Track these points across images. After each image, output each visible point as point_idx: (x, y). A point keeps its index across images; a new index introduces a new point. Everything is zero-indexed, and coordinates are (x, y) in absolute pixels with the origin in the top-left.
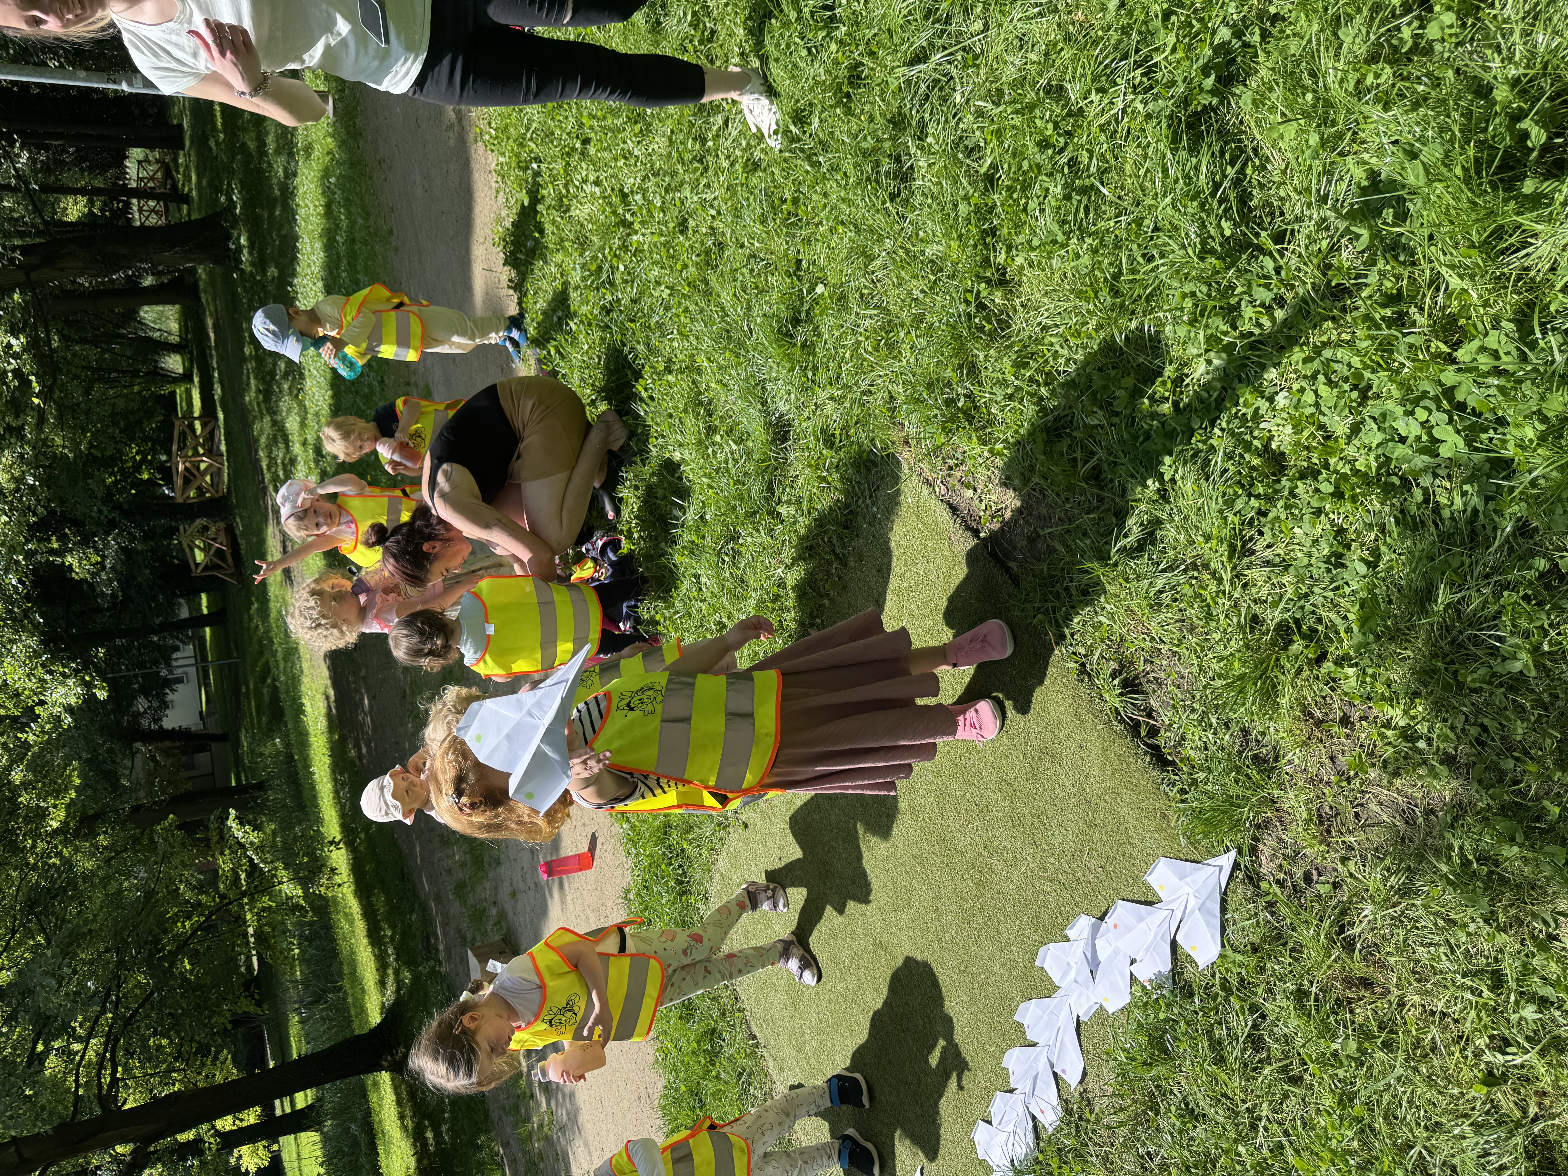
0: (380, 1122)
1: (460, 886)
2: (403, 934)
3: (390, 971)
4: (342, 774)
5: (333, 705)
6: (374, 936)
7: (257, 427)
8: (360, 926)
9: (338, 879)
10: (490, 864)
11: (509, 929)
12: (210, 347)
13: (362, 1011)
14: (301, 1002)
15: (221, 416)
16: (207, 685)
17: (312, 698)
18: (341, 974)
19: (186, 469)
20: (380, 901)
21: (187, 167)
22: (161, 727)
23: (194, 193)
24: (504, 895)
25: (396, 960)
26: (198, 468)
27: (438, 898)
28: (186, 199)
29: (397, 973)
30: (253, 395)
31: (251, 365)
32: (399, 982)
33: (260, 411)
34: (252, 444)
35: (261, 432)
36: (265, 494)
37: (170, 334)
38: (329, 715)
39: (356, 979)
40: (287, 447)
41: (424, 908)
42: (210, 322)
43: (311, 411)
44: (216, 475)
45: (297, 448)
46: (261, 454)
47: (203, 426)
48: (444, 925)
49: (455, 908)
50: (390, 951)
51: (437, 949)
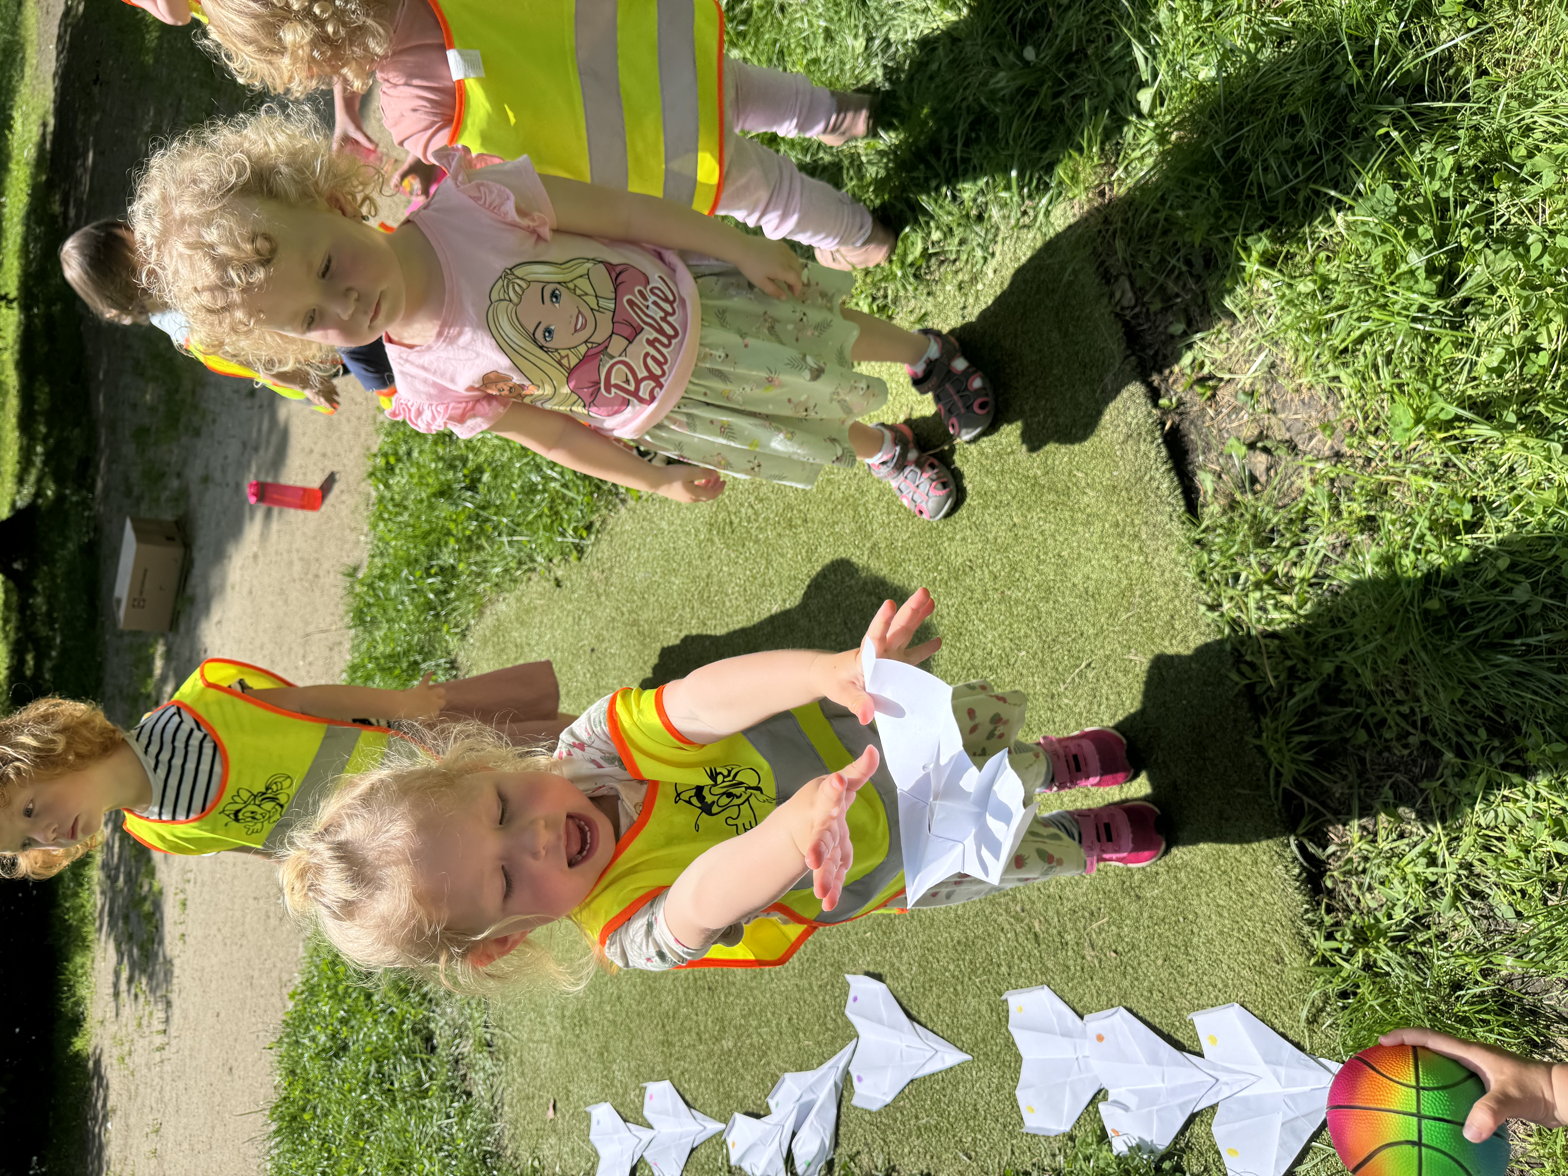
1: (141, 433)
2: (60, 443)
3: (34, 471)
4: (39, 223)
5: (49, 138)
6: (26, 423)
10: (187, 429)
11: (186, 514)
17: (26, 116)
20: (43, 394)
24: (194, 473)
25: (45, 463)
27: (112, 427)
29: (39, 480)
32: (39, 493)
38: (41, 146)
41: (92, 429)
48: (110, 462)
49: (129, 450)
50: (39, 449)
51: (94, 481)
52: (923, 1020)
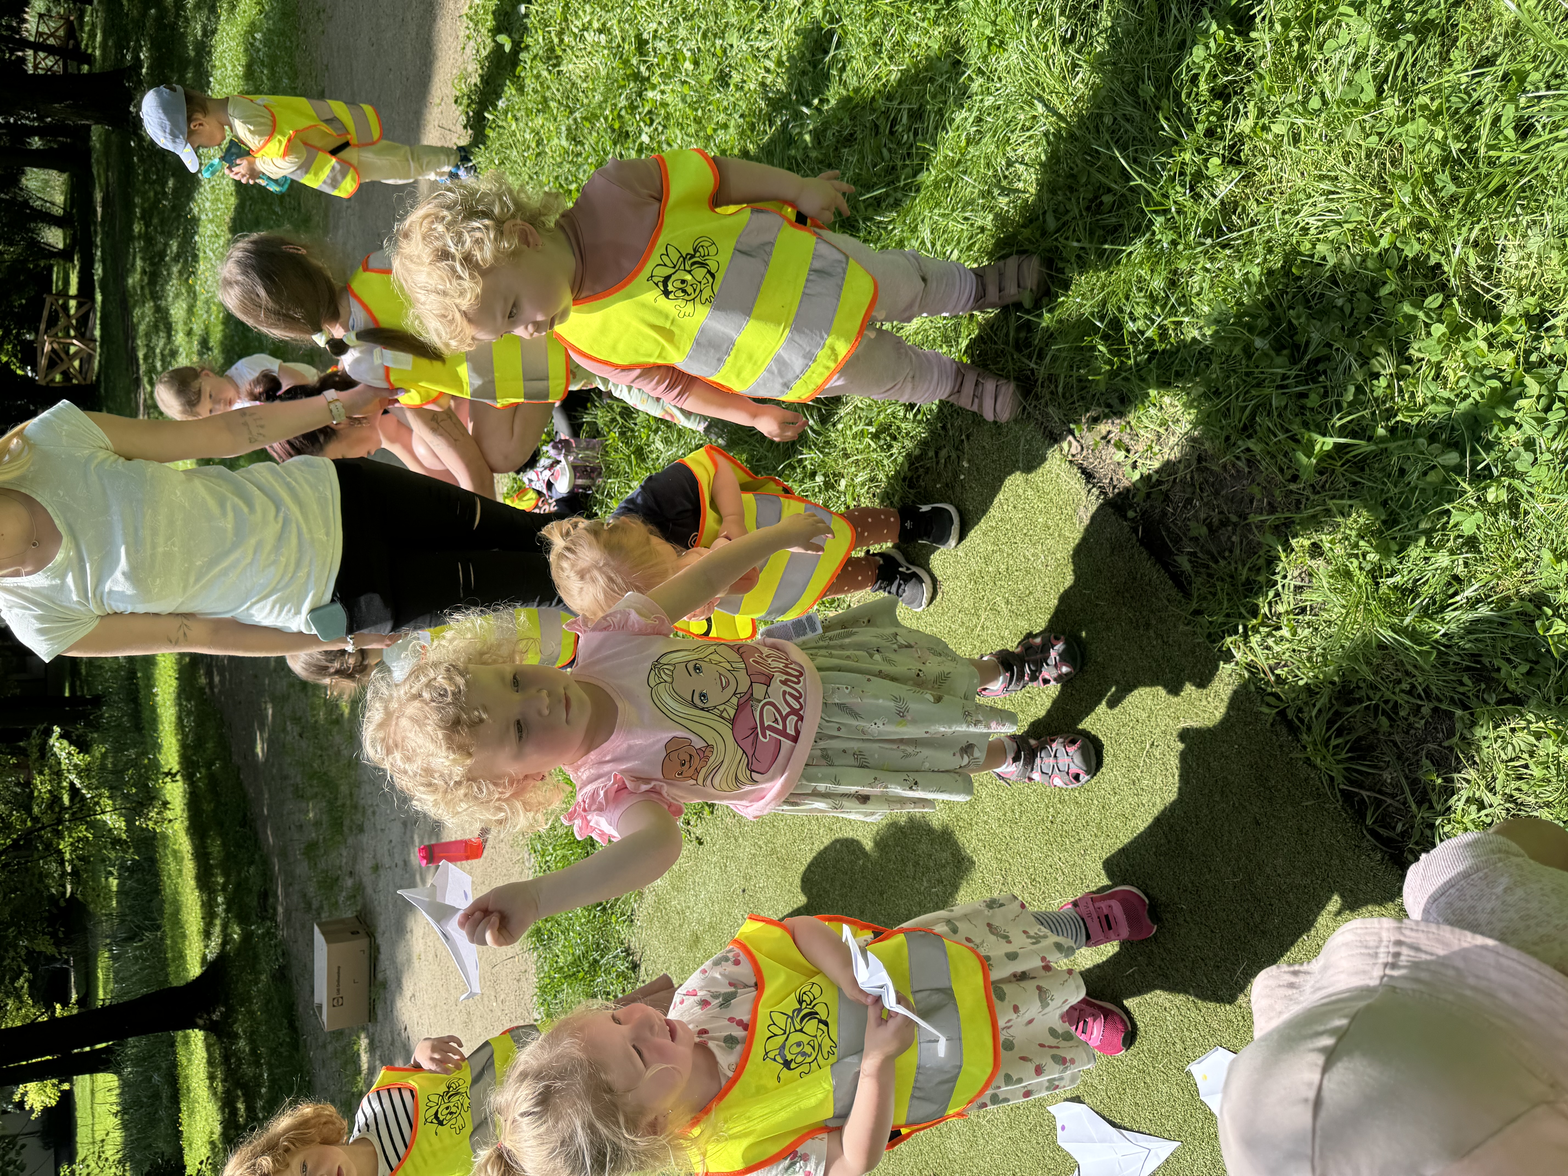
0: (186, 1077)
1: (311, 848)
2: (238, 886)
3: (218, 922)
4: (188, 700)
6: (204, 881)
7: (137, 312)
8: (189, 867)
9: (169, 814)
10: (351, 829)
11: (364, 906)
12: (95, 223)
13: (181, 957)
14: (113, 936)
15: (99, 297)
18: (161, 911)
19: (53, 350)
20: (215, 847)
21: (94, 26)
23: (97, 53)
24: (364, 867)
25: (227, 911)
26: (67, 352)
27: (284, 854)
28: (88, 59)
29: (225, 927)
30: (137, 276)
31: (139, 244)
32: (226, 940)
33: (143, 295)
34: (129, 332)
35: (143, 316)
36: (138, 386)
37: (53, 204)
39: (177, 922)
40: (169, 336)
41: (266, 862)
42: (98, 196)
43: (202, 297)
44: (87, 360)
45: (180, 338)
46: (139, 342)
47: (79, 306)
48: (287, 885)
49: (302, 869)
50: (220, 899)
51: (275, 910)
52: (1128, 1125)
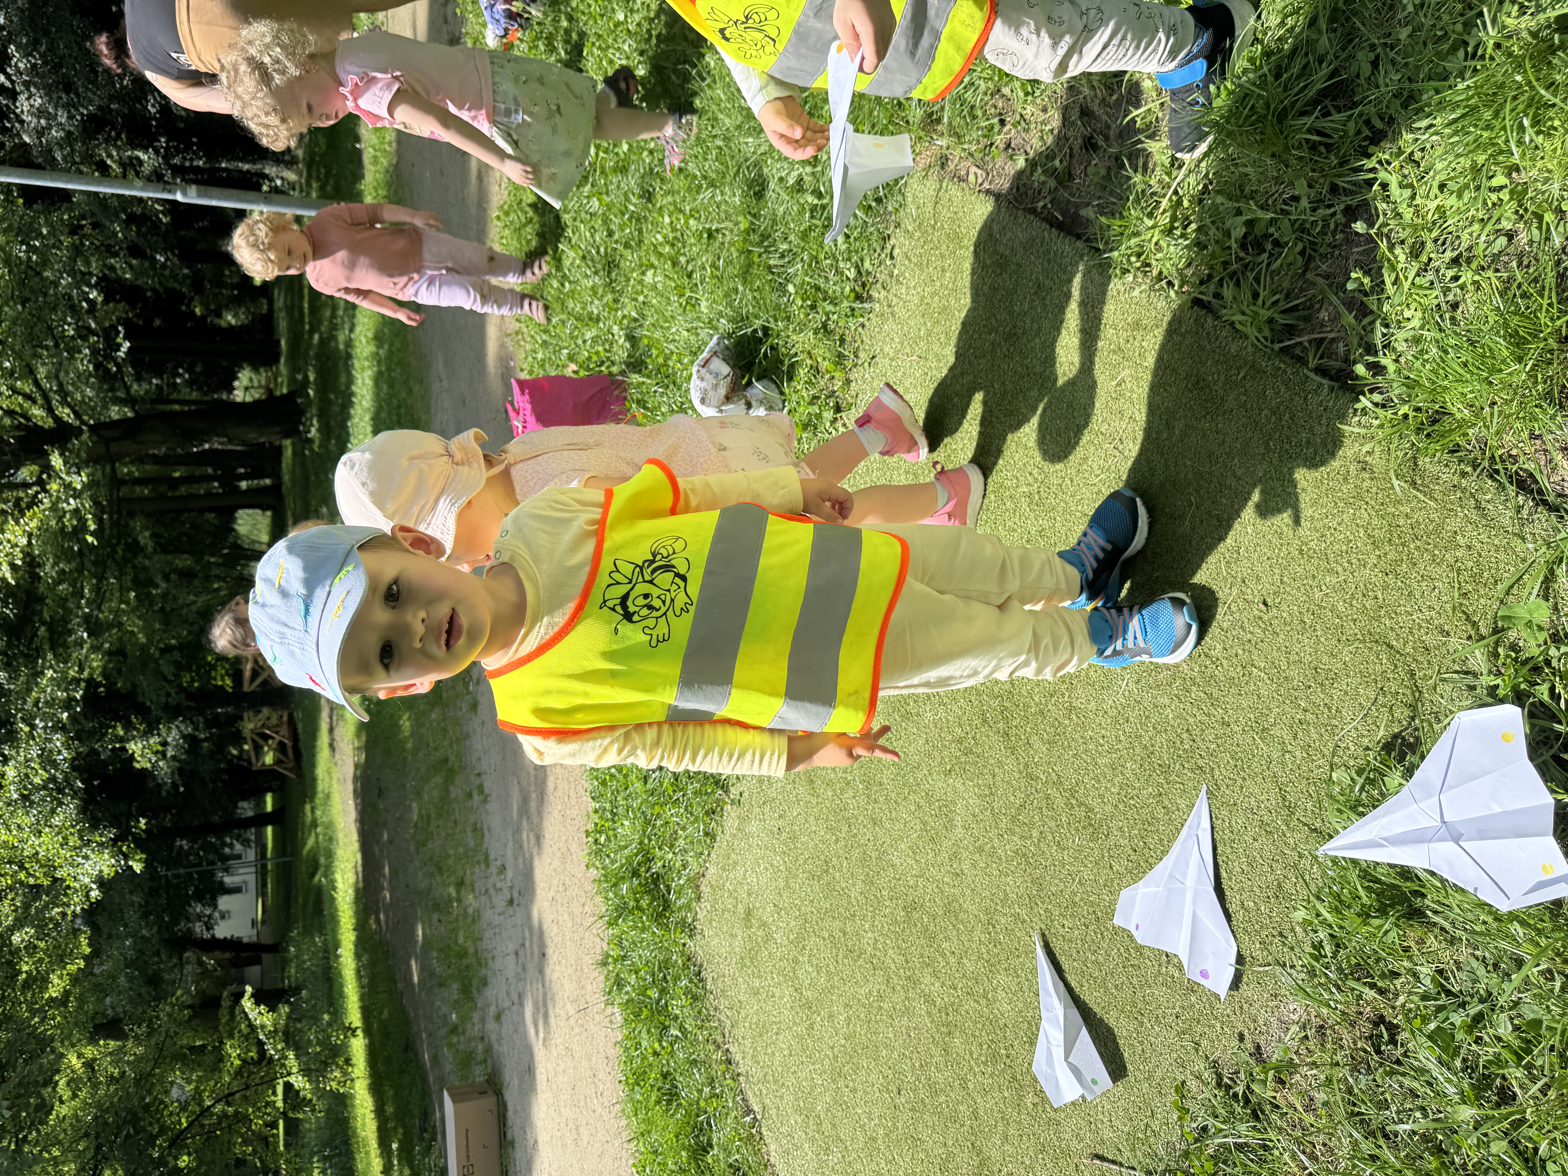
11: (493, 1066)
16: (264, 895)
17: (344, 872)
22: (213, 936)
